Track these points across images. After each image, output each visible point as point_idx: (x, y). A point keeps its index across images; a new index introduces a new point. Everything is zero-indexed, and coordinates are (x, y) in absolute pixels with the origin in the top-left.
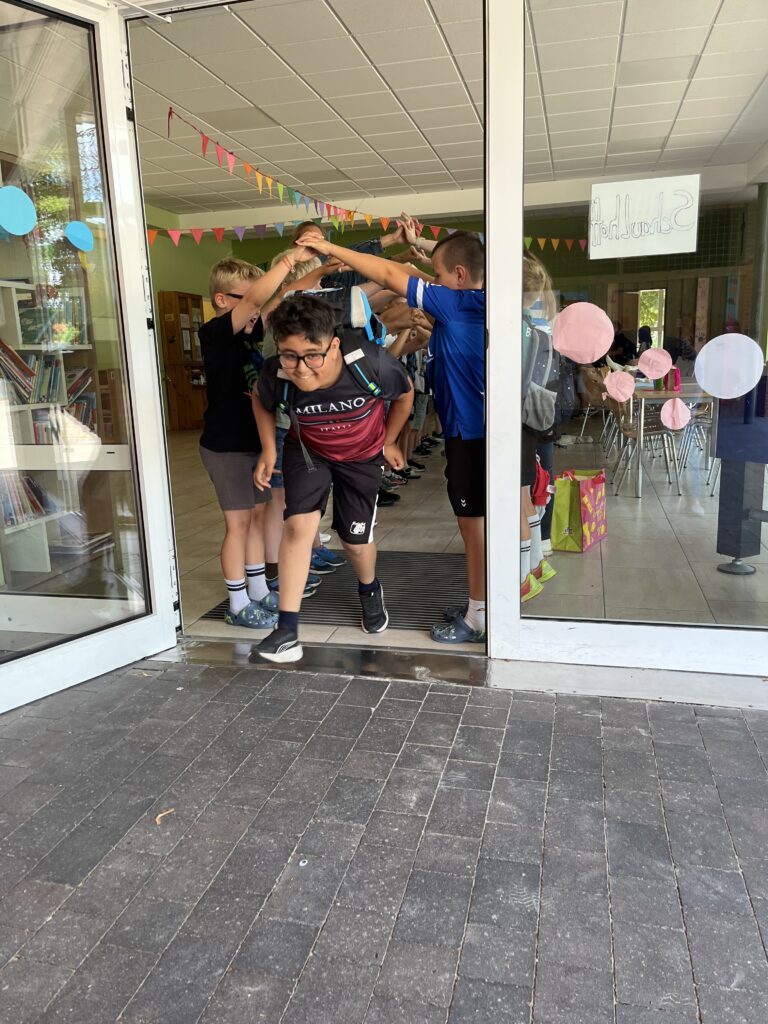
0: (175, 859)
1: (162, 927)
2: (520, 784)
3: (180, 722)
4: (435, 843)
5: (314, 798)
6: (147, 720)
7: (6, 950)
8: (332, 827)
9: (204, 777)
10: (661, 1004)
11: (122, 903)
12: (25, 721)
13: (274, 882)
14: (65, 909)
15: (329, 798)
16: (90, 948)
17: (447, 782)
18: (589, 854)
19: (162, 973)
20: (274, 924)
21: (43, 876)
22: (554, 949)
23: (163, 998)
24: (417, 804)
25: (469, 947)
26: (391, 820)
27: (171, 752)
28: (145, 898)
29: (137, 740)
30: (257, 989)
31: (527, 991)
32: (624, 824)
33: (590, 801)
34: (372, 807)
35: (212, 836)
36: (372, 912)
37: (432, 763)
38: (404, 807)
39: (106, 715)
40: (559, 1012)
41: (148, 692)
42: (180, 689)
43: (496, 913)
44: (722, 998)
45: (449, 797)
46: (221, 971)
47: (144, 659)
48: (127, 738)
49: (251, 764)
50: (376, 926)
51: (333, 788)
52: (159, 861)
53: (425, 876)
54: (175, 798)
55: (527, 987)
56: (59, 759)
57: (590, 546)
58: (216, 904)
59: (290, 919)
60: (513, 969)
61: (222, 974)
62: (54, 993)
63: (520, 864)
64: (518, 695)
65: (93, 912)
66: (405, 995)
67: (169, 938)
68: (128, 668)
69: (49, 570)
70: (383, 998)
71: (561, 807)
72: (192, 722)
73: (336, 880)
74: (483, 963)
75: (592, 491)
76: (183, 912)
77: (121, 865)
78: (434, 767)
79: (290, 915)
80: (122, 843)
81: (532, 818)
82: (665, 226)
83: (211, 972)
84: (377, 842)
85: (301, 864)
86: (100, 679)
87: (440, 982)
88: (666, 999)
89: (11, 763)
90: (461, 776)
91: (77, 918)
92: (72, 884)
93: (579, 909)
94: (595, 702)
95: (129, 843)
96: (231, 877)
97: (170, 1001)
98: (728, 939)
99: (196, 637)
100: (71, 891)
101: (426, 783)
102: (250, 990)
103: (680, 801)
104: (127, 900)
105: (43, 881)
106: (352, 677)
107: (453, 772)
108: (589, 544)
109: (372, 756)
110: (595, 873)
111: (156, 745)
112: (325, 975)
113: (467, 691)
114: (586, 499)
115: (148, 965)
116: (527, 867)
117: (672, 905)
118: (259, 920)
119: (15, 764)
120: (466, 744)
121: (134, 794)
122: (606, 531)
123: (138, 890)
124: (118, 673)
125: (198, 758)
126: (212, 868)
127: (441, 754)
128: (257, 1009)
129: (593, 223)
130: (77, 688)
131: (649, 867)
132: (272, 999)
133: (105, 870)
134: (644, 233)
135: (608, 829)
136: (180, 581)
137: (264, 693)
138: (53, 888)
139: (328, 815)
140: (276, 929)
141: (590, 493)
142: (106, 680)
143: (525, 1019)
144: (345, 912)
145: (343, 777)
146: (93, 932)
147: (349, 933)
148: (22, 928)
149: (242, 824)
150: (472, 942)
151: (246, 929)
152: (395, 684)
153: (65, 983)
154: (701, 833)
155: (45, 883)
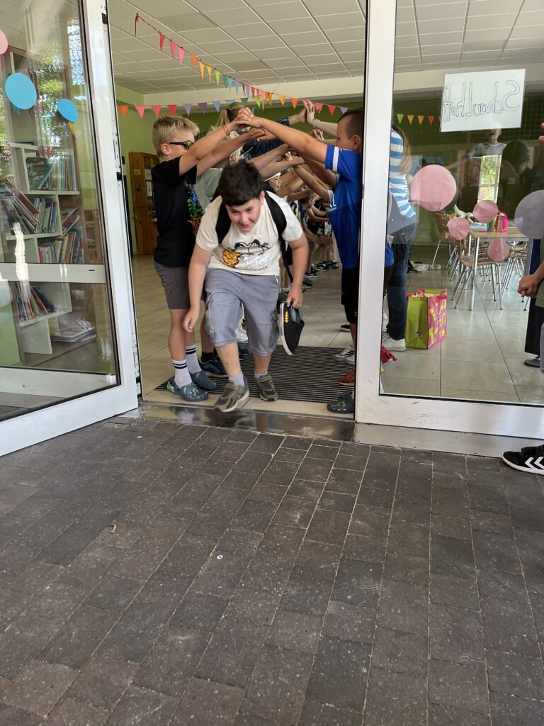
0: (134, 551)
1: (123, 595)
2: (372, 510)
3: (139, 460)
4: (312, 547)
5: (229, 514)
6: (117, 458)
7: (18, 608)
8: (241, 534)
9: (155, 497)
10: (461, 660)
11: (97, 578)
12: (34, 456)
13: (200, 569)
14: (58, 582)
15: (240, 515)
16: (75, 608)
17: (321, 505)
18: (418, 558)
19: (122, 625)
20: (199, 596)
21: (44, 560)
22: (389, 620)
23: (123, 642)
24: (300, 520)
25: (331, 616)
26: (282, 531)
27: (132, 480)
28: (113, 576)
29: (109, 471)
30: (185, 638)
31: (369, 647)
32: (443, 538)
33: (421, 522)
34: (269, 521)
35: (159, 537)
36: (266, 591)
37: (312, 493)
38: (291, 522)
39: (88, 453)
40: (390, 662)
41: (117, 438)
42: (140, 437)
43: (349, 595)
44: (504, 658)
45: (323, 517)
46: (162, 625)
47: (115, 416)
48: (103, 470)
49: (187, 490)
50: (267, 600)
51: (243, 507)
52: (123, 552)
53: (303, 568)
54: (134, 511)
55: (369, 644)
56: (57, 482)
57: (434, 345)
58: (160, 582)
59: (210, 594)
60: (360, 631)
61: (162, 628)
62: (50, 637)
63: (369, 563)
64: (375, 448)
65: (77, 584)
66: (286, 646)
67: (128, 602)
68: (103, 423)
69: (51, 352)
70: (271, 646)
71: (400, 526)
72: (148, 460)
73: (242, 569)
74: (339, 627)
75: (437, 304)
76: (138, 586)
77: (97, 554)
78: (313, 495)
79: (210, 591)
80: (99, 540)
81: (379, 532)
82: (498, 107)
83: (155, 626)
84: (271, 545)
85: (218, 558)
86: (83, 430)
87: (310, 638)
88: (465, 657)
89: (24, 483)
90: (332, 503)
91: (67, 588)
92: (64, 566)
93: (408, 594)
94: (429, 455)
95: (103, 540)
96: (171, 564)
97: (128, 645)
98: (511, 619)
99: (151, 402)
100: (63, 570)
101: (307, 507)
102: (181, 639)
103: (484, 524)
104: (101, 577)
105: (45, 562)
106: (259, 433)
107: (326, 500)
108: (432, 343)
109: (270, 487)
110: (421, 571)
111: (122, 475)
113: (340, 444)
114: (432, 311)
115: (114, 620)
116: (374, 565)
117: (472, 595)
118: (189, 593)
119: (27, 485)
120: (336, 480)
121: (107, 507)
122: (445, 334)
123: (108, 570)
124: (97, 425)
125: (151, 485)
126: (158, 558)
127: (319, 487)
128: (185, 651)
129: (445, 104)
130: (69, 435)
131: (458, 568)
132: (196, 645)
133: (86, 556)
134: (482, 112)
135: (432, 541)
136: (142, 363)
137: (198, 442)
138: (51, 568)
139: (239, 526)
140: (200, 599)
141: (435, 307)
142: (88, 430)
143: (367, 666)
144: (247, 590)
145: (251, 500)
146: (77, 597)
147: (250, 604)
148: (29, 594)
149: (179, 529)
150: (333, 613)
151: (180, 598)
152: (289, 438)
153: (57, 630)
154: (497, 546)
155: (46, 564)
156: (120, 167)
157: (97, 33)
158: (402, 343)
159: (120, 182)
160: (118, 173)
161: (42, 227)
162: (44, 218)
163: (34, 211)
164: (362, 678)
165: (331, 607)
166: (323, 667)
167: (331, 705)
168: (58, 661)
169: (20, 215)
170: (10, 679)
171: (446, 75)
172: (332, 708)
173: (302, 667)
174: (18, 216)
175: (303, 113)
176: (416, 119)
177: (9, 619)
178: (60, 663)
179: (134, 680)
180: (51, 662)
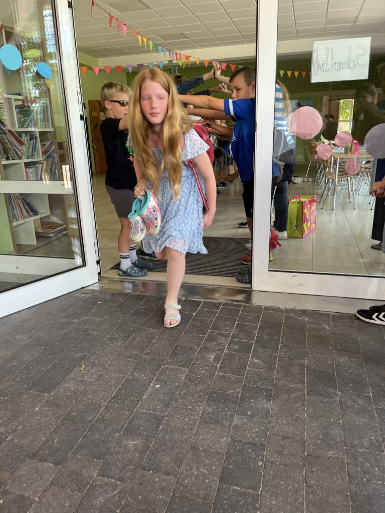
0: (97, 383)
1: (90, 413)
2: (265, 351)
3: (100, 319)
4: (222, 378)
5: (164, 356)
6: (84, 318)
7: (16, 424)
8: (172, 370)
9: (111, 345)
10: (328, 456)
11: (72, 402)
12: (25, 317)
13: (144, 395)
14: (44, 405)
15: (171, 356)
16: (57, 422)
17: (229, 349)
18: (297, 385)
19: (90, 435)
20: (144, 413)
21: (34, 390)
22: (277, 428)
23: (90, 446)
24: (214, 360)
25: (236, 426)
26: (201, 367)
27: (95, 333)
28: (82, 400)
29: (79, 327)
30: (135, 443)
31: (263, 447)
32: (314, 370)
33: (299, 360)
34: (192, 360)
35: (114, 373)
36: (190, 409)
37: (222, 340)
38: (208, 361)
40: (278, 457)
41: (84, 304)
42: (100, 303)
43: (249, 411)
44: (358, 454)
45: (230, 357)
46: (118, 434)
47: (82, 288)
48: (74, 326)
49: (134, 339)
50: (192, 415)
51: (173, 351)
52: (89, 383)
53: (216, 393)
54: (97, 354)
55: (263, 445)
56: (42, 335)
57: (307, 235)
58: (116, 404)
59: (151, 412)
60: (257, 436)
61: (118, 436)
62: (39, 443)
63: (262, 389)
64: (266, 308)
65: (58, 406)
66: (205, 447)
67: (94, 418)
68: (73, 293)
69: (36, 244)
70: (195, 448)
71: (285, 362)
72: (106, 319)
73: (173, 394)
74: (243, 433)
75: (309, 206)
76: (101, 407)
77: (71, 385)
78: (223, 342)
79: (151, 410)
80: (72, 375)
81: (270, 367)
82: (352, 65)
83: (113, 435)
84: (194, 377)
85: (156, 386)
86: (60, 298)
87: (222, 442)
88: (331, 453)
89: (19, 336)
90: (236, 347)
91: (50, 409)
92: (48, 393)
93: (290, 410)
94: (304, 312)
95: (75, 375)
96: (123, 392)
97: (94, 448)
98: (363, 426)
99: (108, 278)
100: (47, 396)
101: (218, 350)
102: (131, 443)
103: (344, 360)
104: (74, 401)
105: (34, 391)
106: (184, 298)
107: (232, 345)
108: (306, 233)
109: (193, 337)
110: (299, 394)
111: (88, 330)
112: (167, 437)
113: (241, 306)
114: (306, 211)
115: (84, 431)
116: (266, 390)
117: (335, 410)
118: (136, 411)
119: (21, 337)
120: (239, 331)
121: (78, 352)
122: (315, 227)
123: (79, 396)
124: (69, 295)
125: (108, 336)
126: (114, 387)
127: (227, 336)
128: (134, 452)
129: (314, 62)
130: (50, 302)
131: (325, 391)
132: (142, 447)
133: (63, 387)
134: (340, 68)
135: (307, 373)
136: (100, 250)
137: (141, 305)
138: (39, 395)
139: (171, 364)
140: (144, 416)
141: (308, 207)
142: (63, 298)
143: (262, 460)
144: (177, 409)
145: (179, 346)
146: (58, 415)
147: (179, 419)
148: (24, 413)
149: (129, 367)
150: (238, 424)
151: (130, 415)
152: (205, 302)
153: (44, 439)
154: (353, 376)
155: (35, 393)
156: (83, 111)
157: (64, 14)
158: (285, 234)
159: (83, 121)
160: (81, 115)
161: (28, 155)
162: (29, 148)
163: (22, 143)
164: (259, 469)
165: (236, 420)
166: (231, 462)
167: (237, 488)
168: (45, 461)
169: (12, 146)
170: (11, 473)
171: (315, 42)
172: (238, 490)
173: (216, 462)
174: (10, 147)
175: (212, 72)
176: (293, 74)
177: (10, 431)
178: (47, 462)
179: (98, 473)
180: (40, 461)
